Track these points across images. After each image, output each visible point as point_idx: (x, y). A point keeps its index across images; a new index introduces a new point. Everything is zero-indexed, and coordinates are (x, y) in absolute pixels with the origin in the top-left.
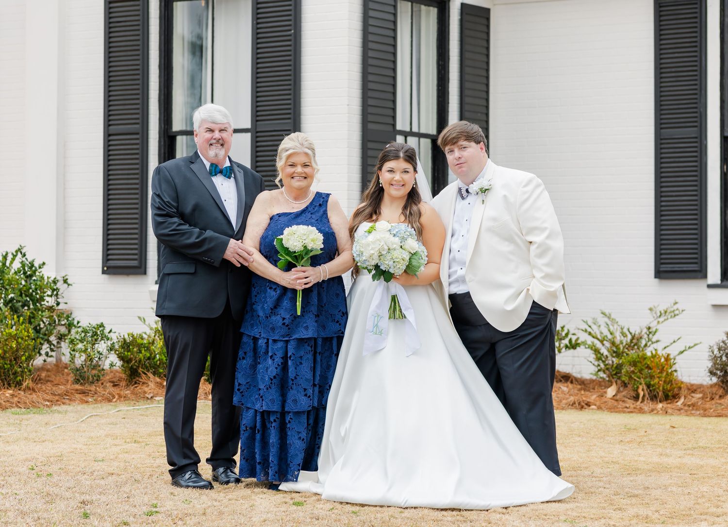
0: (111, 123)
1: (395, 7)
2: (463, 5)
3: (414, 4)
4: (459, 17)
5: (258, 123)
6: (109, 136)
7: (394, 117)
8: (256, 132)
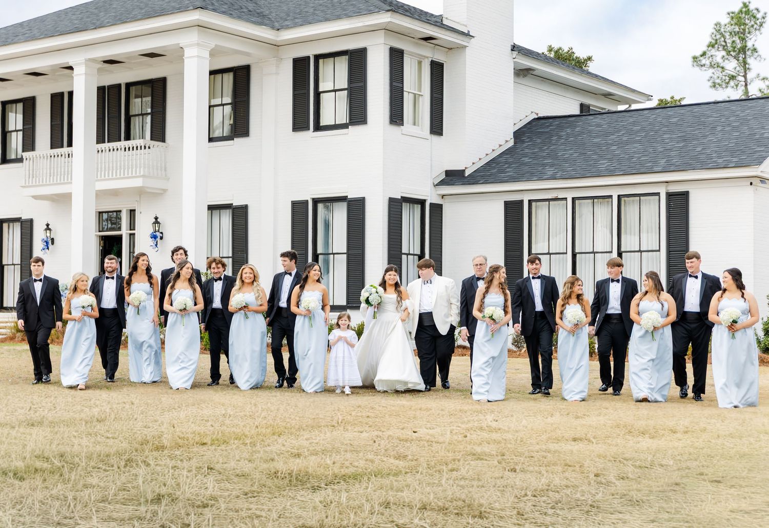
1: (402, 206)
2: (430, 203)
4: (429, 208)
5: (349, 251)
7: (401, 249)
8: (349, 254)
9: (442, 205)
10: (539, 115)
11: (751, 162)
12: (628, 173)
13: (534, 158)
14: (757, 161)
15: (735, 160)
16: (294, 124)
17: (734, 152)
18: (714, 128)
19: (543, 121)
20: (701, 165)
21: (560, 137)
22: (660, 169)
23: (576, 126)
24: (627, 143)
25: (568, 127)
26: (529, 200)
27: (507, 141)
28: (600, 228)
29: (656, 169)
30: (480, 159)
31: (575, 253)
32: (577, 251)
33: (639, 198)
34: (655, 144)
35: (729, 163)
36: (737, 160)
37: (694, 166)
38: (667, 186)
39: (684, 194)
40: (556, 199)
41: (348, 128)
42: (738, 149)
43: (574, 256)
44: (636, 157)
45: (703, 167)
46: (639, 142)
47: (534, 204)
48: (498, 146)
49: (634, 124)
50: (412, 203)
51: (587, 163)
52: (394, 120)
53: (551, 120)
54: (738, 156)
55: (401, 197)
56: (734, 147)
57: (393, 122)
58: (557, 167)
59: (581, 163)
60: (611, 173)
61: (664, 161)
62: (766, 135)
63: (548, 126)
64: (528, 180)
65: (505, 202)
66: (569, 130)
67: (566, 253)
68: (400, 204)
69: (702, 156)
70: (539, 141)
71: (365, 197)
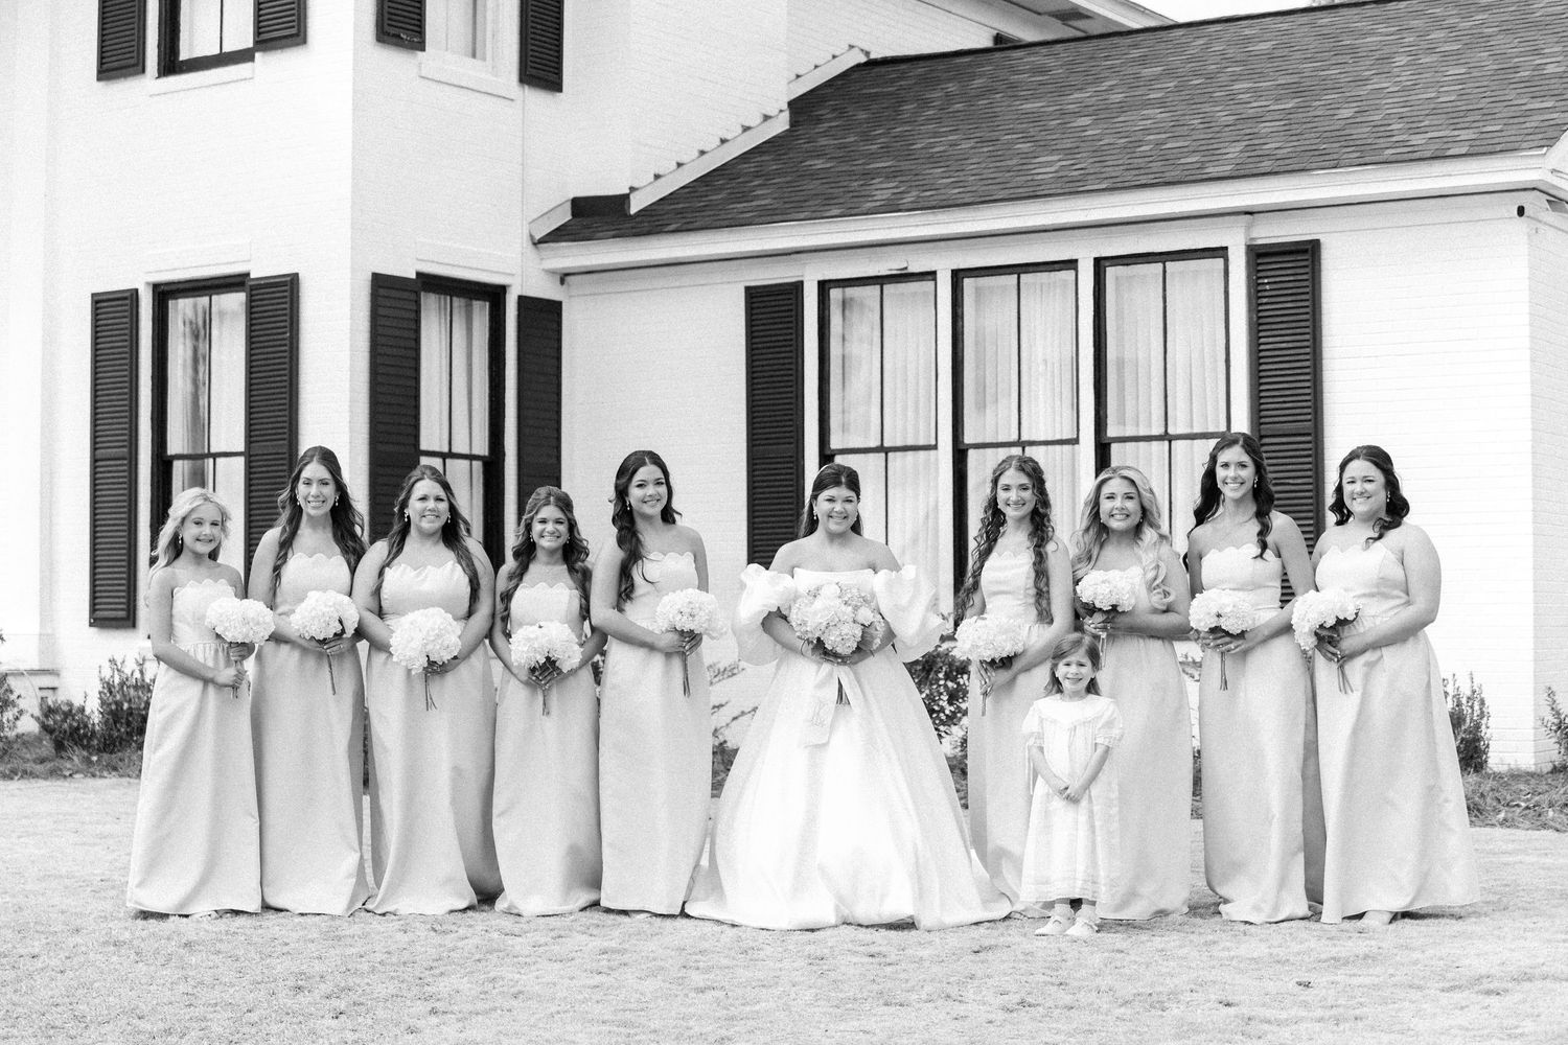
0: (98, 446)
1: (418, 303)
2: (519, 297)
3: (455, 299)
4: (516, 313)
5: (253, 445)
6: (95, 461)
7: (417, 437)
8: (249, 455)
9: (560, 303)
10: (873, 56)
11: (1519, 138)
12: (1127, 184)
13: (841, 160)
14: (1540, 136)
15: (1465, 135)
16: (102, 58)
17: (1462, 114)
18: (1386, 59)
19: (883, 70)
20: (1358, 154)
21: (925, 104)
22: (1227, 169)
23: (973, 76)
24: (1123, 108)
25: (949, 80)
26: (819, 282)
27: (766, 118)
28: (1041, 368)
29: (1212, 170)
30: (679, 165)
31: (962, 447)
32: (968, 439)
33: (1160, 265)
34: (1207, 108)
35: (1449, 145)
36: (1474, 137)
37: (1335, 156)
38: (1249, 228)
39: (1305, 251)
40: (904, 277)
41: (252, 59)
42: (1471, 107)
43: (960, 455)
44: (1148, 143)
45: (1367, 160)
46: (1161, 103)
47: (835, 294)
48: (740, 130)
49: (1143, 61)
50: (458, 296)
51: (998, 164)
52: (393, 31)
53: (903, 67)
54: (1476, 125)
55: (419, 274)
56: (1459, 103)
57: (386, 38)
58: (904, 179)
59: (984, 165)
60: (1072, 188)
61: (1238, 149)
62: (1551, 69)
63: (893, 81)
64: (816, 216)
65: (748, 289)
66: (952, 87)
67: (935, 447)
68: (413, 297)
69: (1359, 131)
70: (862, 115)
71: (297, 274)
